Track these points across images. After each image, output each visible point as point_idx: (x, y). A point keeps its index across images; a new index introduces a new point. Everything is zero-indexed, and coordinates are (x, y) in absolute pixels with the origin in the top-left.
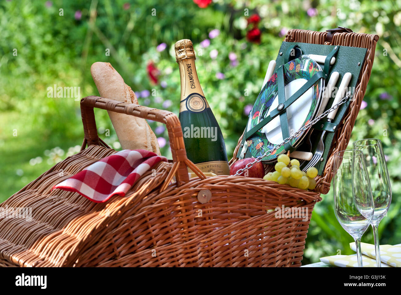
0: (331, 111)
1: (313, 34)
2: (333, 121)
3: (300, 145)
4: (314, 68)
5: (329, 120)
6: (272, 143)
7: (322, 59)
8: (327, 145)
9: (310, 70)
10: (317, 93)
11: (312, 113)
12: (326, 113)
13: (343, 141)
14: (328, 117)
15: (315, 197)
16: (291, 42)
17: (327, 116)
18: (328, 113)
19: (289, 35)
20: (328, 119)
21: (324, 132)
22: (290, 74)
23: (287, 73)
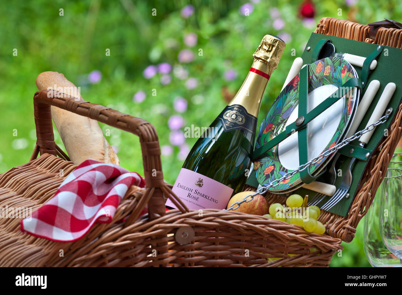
0: (364, 132)
1: (352, 26)
2: (366, 146)
3: (321, 174)
4: (347, 72)
5: (361, 144)
6: (286, 168)
7: (360, 60)
8: (356, 176)
9: (342, 74)
10: (348, 106)
11: (340, 134)
12: (358, 135)
13: (377, 174)
14: (360, 140)
15: (335, 245)
16: (323, 33)
17: (359, 138)
18: (360, 136)
19: (321, 25)
20: (360, 142)
21: (353, 160)
22: (317, 78)
23: (312, 76)
